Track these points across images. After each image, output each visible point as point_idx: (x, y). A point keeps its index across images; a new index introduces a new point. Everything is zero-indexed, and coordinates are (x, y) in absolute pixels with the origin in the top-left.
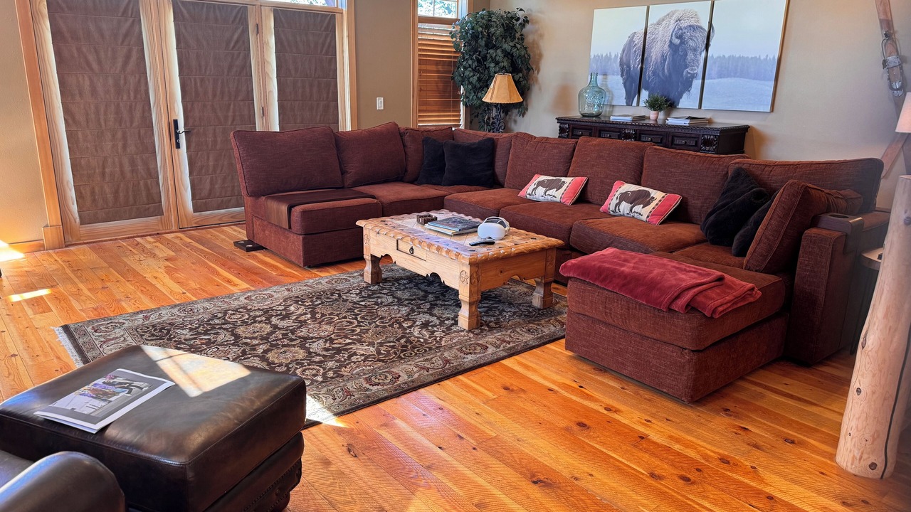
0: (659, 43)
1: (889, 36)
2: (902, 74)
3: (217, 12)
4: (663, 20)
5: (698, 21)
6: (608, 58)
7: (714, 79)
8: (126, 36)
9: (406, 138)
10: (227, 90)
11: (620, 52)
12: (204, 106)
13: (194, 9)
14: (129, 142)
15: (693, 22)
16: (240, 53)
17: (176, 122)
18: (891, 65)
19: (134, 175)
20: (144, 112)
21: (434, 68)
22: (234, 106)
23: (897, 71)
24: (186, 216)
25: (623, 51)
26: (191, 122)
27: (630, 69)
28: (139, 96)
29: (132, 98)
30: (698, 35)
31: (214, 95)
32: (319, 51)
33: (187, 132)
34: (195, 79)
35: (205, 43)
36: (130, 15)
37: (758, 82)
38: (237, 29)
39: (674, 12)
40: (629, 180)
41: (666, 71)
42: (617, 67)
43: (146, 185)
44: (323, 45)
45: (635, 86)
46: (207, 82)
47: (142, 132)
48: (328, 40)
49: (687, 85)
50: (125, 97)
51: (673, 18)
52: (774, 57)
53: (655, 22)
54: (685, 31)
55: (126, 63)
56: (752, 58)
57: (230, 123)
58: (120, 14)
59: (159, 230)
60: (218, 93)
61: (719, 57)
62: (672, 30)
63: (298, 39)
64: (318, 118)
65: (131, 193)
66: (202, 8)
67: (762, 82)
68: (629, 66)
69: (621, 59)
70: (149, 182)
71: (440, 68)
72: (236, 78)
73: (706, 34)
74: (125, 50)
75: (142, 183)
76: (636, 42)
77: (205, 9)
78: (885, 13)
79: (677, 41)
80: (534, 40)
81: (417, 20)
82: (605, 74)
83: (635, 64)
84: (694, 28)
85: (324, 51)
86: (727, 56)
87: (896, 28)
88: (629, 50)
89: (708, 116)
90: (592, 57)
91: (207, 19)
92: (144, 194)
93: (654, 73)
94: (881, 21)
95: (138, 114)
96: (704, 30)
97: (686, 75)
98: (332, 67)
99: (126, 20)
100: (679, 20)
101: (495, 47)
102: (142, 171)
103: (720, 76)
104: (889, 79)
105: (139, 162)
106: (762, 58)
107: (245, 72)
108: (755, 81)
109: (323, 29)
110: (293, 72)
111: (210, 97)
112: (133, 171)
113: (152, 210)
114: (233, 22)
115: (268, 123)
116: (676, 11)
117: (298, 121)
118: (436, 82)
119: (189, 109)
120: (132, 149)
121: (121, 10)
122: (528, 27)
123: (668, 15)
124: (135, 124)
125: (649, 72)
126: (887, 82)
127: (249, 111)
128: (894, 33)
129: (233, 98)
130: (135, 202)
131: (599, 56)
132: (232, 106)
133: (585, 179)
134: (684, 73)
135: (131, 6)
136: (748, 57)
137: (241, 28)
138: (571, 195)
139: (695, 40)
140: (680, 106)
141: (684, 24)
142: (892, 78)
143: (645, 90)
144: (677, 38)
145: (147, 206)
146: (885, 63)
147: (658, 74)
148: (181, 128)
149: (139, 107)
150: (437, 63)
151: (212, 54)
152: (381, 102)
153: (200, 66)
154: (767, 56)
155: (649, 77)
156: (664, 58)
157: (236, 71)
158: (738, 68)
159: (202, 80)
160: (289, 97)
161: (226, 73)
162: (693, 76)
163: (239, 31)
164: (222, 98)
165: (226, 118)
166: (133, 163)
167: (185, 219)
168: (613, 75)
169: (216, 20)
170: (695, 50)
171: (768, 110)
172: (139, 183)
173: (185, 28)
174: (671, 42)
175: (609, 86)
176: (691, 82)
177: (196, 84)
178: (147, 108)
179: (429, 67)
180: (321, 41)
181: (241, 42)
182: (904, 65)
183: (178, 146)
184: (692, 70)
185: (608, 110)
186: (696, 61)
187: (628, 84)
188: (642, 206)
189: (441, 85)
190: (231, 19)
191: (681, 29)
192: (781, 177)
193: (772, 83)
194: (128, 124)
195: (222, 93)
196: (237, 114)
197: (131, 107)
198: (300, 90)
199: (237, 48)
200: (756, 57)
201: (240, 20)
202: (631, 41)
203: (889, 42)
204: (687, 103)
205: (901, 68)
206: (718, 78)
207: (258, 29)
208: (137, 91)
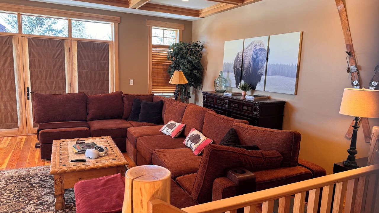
0: (248, 57)
1: (351, 53)
2: (359, 76)
3: (49, 42)
4: (250, 46)
5: (263, 46)
6: (229, 64)
7: (270, 76)
8: (5, 52)
9: (125, 99)
10: (52, 75)
11: (234, 62)
12: (41, 82)
13: (38, 41)
14: (4, 96)
15: (261, 47)
16: (60, 60)
17: (28, 88)
18: (352, 71)
19: (6, 110)
20: (12, 84)
21: (162, 67)
22: (56, 82)
23: (356, 75)
24: (31, 129)
25: (235, 61)
26: (34, 89)
27: (237, 70)
28: (10, 77)
29: (6, 78)
30: (263, 53)
31: (46, 77)
32: (100, 59)
33: (32, 93)
34: (37, 71)
35: (42, 56)
36: (8, 44)
37: (289, 78)
38: (58, 50)
39: (253, 42)
40: (198, 128)
41: (251, 71)
42: (232, 69)
43: (11, 115)
44: (102, 57)
45: (239, 78)
46: (43, 72)
47: (11, 92)
48: (105, 55)
49: (259, 79)
50: (3, 78)
51: (253, 45)
52: (296, 65)
53: (247, 47)
54: (258, 51)
55: (4, 64)
56: (286, 65)
57: (53, 89)
58: (3, 44)
59: (17, 134)
60: (48, 76)
61: (272, 65)
62: (253, 51)
63: (89, 53)
64: (98, 88)
65: (3, 118)
66: (42, 41)
67: (291, 78)
68: (237, 68)
69: (234, 65)
70: (12, 114)
71: (165, 67)
72: (57, 70)
73: (266, 53)
74: (4, 58)
75: (9, 114)
76: (239, 57)
77: (43, 41)
78: (349, 41)
79: (255, 56)
80: (205, 55)
81: (151, 46)
82: (228, 72)
83: (239, 67)
84: (262, 50)
85: (103, 59)
86: (275, 64)
87: (355, 49)
88: (237, 61)
89: (268, 95)
90: (224, 64)
91: (44, 45)
92: (10, 118)
93: (246, 71)
94: (347, 45)
95: (8, 85)
96: (266, 50)
97: (259, 73)
98: (107, 66)
99: (6, 46)
100: (256, 46)
101: (185, 58)
102: (9, 109)
103: (273, 74)
104: (352, 79)
105: (8, 105)
106: (290, 66)
107: (62, 67)
108: (287, 78)
109: (102, 50)
110: (86, 68)
111: (44, 79)
112: (5, 109)
113: (13, 125)
114: (57, 47)
115: (73, 89)
116: (255, 41)
117: (88, 89)
118: (163, 73)
119: (33, 83)
120: (5, 99)
121: (4, 42)
122: (204, 49)
123: (251, 43)
124: (8, 89)
125: (244, 72)
126: (350, 81)
127: (63, 84)
128: (354, 52)
129: (55, 79)
130: (5, 122)
131: (226, 63)
132: (55, 82)
133: (184, 125)
134: (258, 73)
135: (8, 40)
136: (284, 65)
137: (61, 50)
138: (175, 133)
139: (262, 56)
140: (256, 89)
141: (258, 48)
142: (353, 78)
143: (243, 80)
144: (255, 55)
145: (11, 124)
146: (349, 70)
147: (248, 73)
148: (30, 91)
149: (10, 82)
150: (163, 65)
151: (46, 60)
152: (132, 82)
153: (40, 65)
154: (293, 64)
155: (244, 74)
156: (250, 64)
157: (57, 68)
158: (280, 71)
159: (40, 71)
160: (84, 79)
161: (52, 68)
162: (262, 74)
163: (60, 51)
164: (50, 79)
165: (52, 87)
166: (5, 105)
167: (30, 130)
168: (231, 72)
169: (49, 46)
170: (262, 61)
171: (293, 93)
172: (8, 114)
173: (33, 49)
174: (252, 57)
175: (230, 78)
176: (261, 77)
177: (37, 72)
178: (13, 82)
179: (159, 67)
180: (101, 55)
181: (60, 55)
182: (360, 71)
183: (28, 99)
184: (261, 71)
185: (230, 89)
186: (262, 66)
187: (236, 77)
188: (194, 143)
189: (165, 75)
190: (56, 46)
191: (256, 50)
192: (249, 137)
193: (295, 79)
194: (4, 89)
195: (50, 76)
196: (57, 85)
197: (6, 82)
198: (89, 76)
199: (58, 57)
200: (288, 65)
201: (60, 46)
202: (238, 56)
203: (351, 57)
204: (259, 87)
205: (358, 73)
206: (272, 75)
207: (70, 50)
208: (9, 75)
